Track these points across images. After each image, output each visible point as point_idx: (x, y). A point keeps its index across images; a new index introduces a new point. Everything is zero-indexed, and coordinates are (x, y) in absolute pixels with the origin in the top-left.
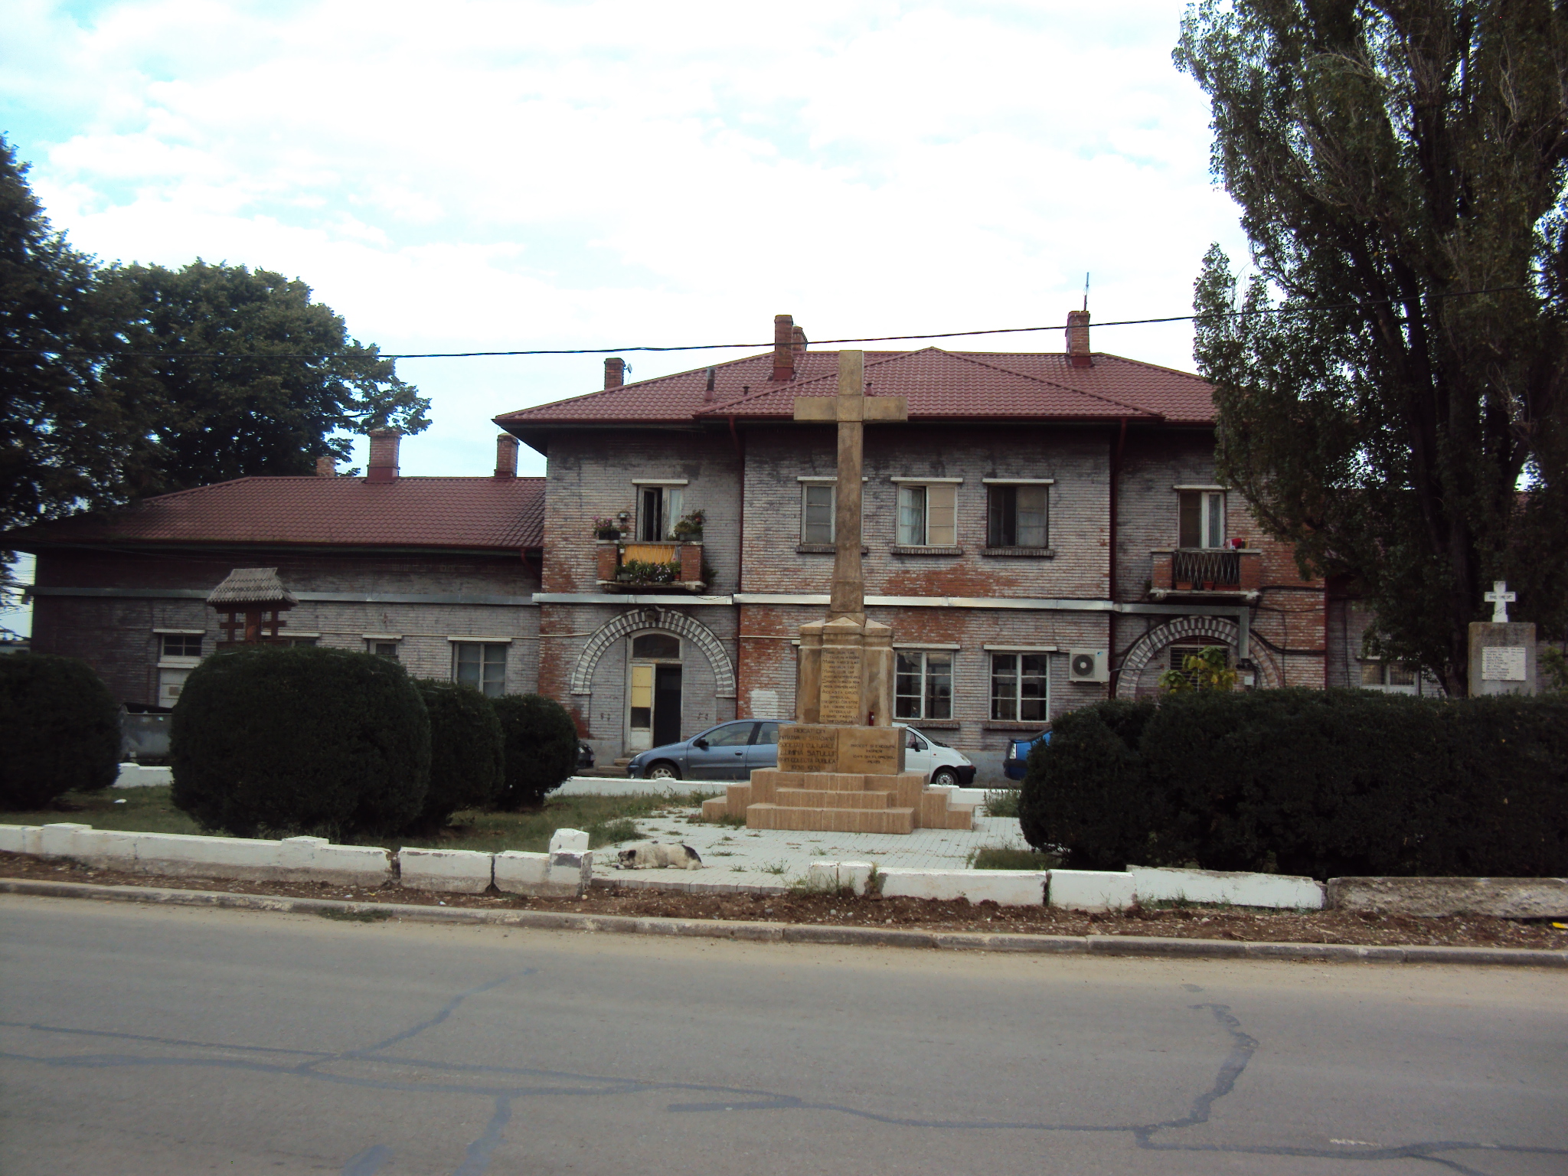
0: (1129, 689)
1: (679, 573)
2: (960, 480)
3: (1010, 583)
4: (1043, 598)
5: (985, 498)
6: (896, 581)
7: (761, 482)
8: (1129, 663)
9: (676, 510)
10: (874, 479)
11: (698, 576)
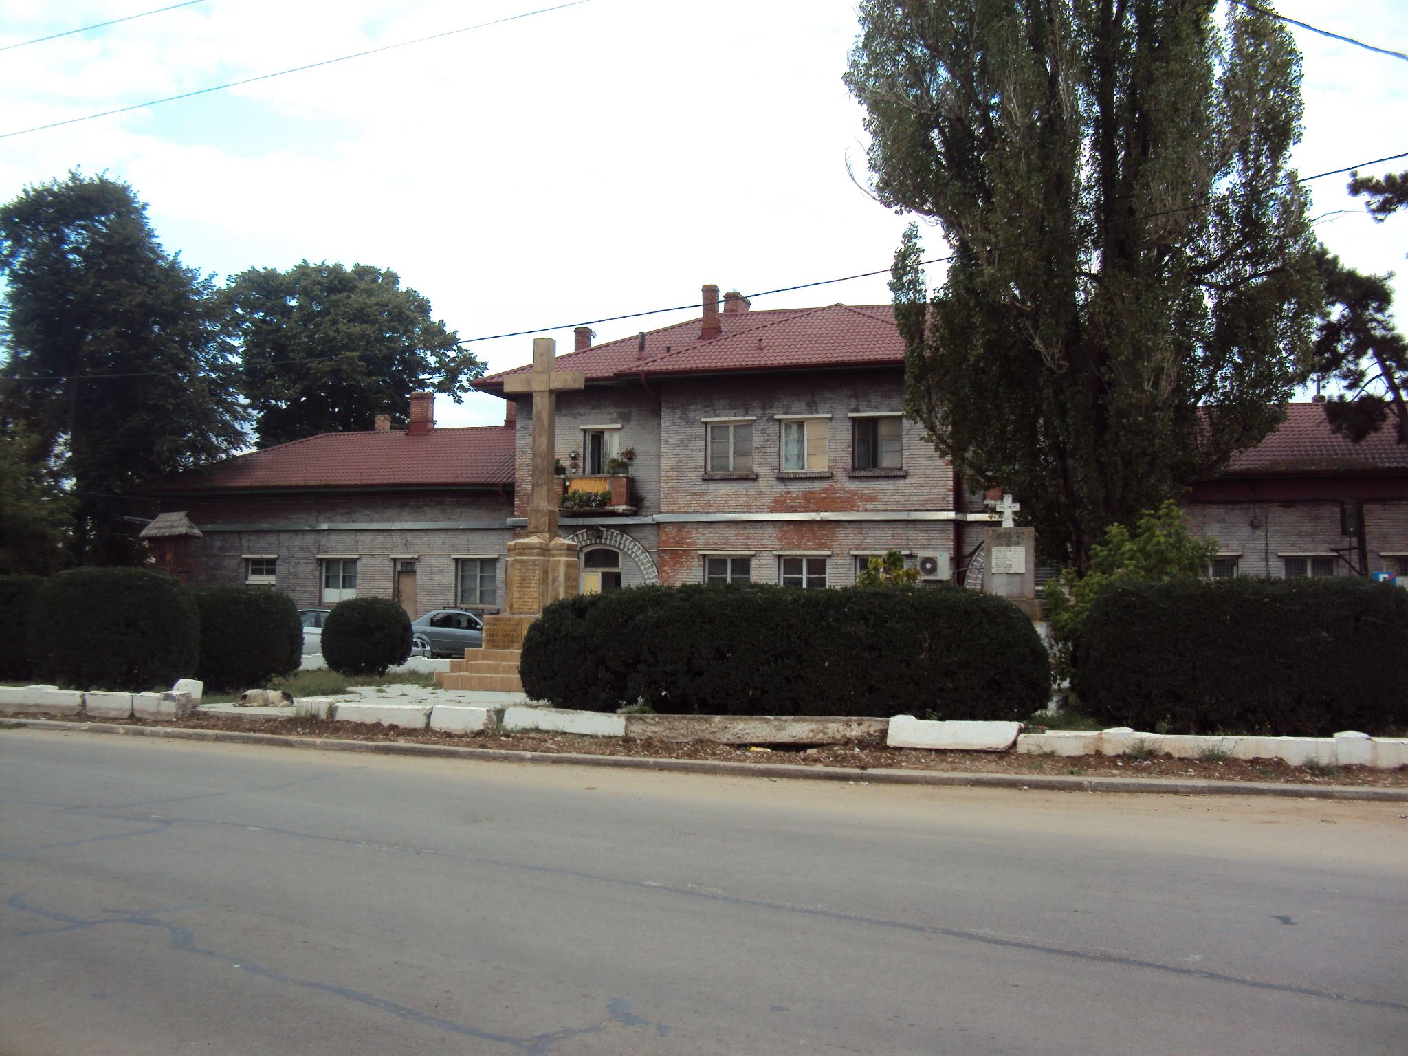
0: (975, 585)
1: (610, 499)
2: (829, 415)
3: (872, 499)
4: (899, 511)
5: (851, 429)
6: (780, 501)
7: (674, 424)
8: (975, 563)
9: (615, 447)
10: (761, 417)
11: (624, 501)
